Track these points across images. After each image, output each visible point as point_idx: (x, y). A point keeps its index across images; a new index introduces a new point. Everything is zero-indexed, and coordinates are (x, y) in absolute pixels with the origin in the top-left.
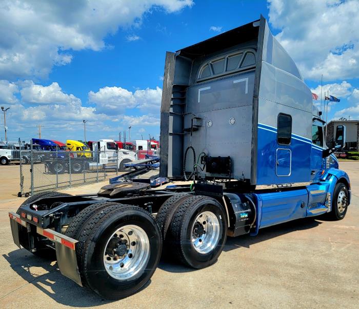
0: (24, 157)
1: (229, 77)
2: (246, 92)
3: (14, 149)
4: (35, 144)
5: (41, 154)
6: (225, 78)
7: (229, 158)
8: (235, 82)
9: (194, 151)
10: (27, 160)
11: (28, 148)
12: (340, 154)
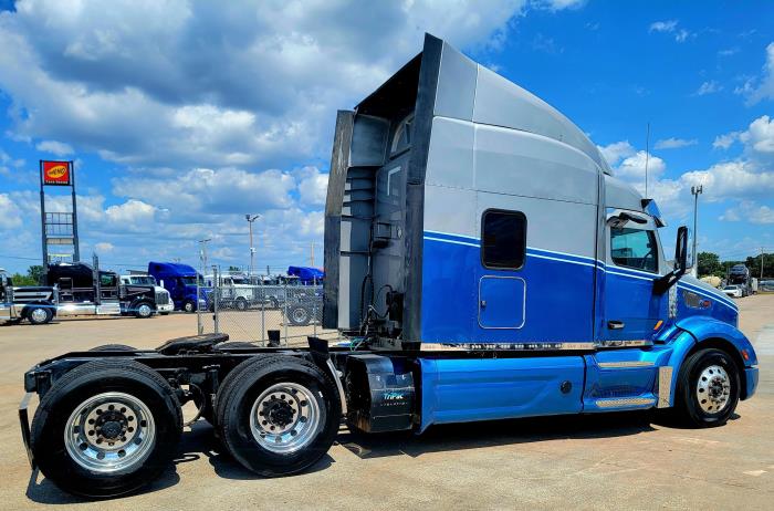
0: (272, 298)
3: (259, 284)
4: (293, 276)
5: (299, 291)
9: (372, 283)
10: (276, 303)
11: (281, 282)
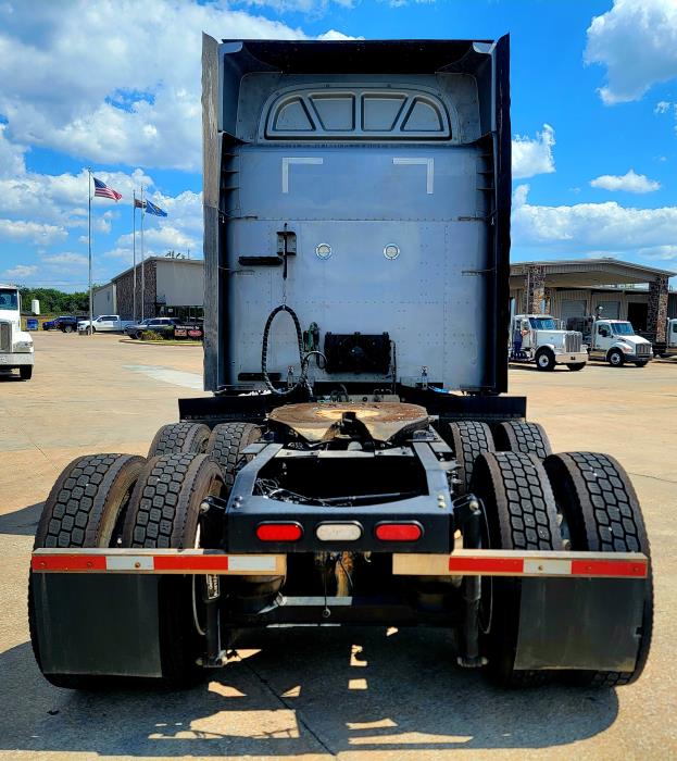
1: (379, 146)
2: (430, 191)
6: (364, 146)
7: (385, 337)
8: (398, 160)
9: (295, 318)
12: (188, 330)
